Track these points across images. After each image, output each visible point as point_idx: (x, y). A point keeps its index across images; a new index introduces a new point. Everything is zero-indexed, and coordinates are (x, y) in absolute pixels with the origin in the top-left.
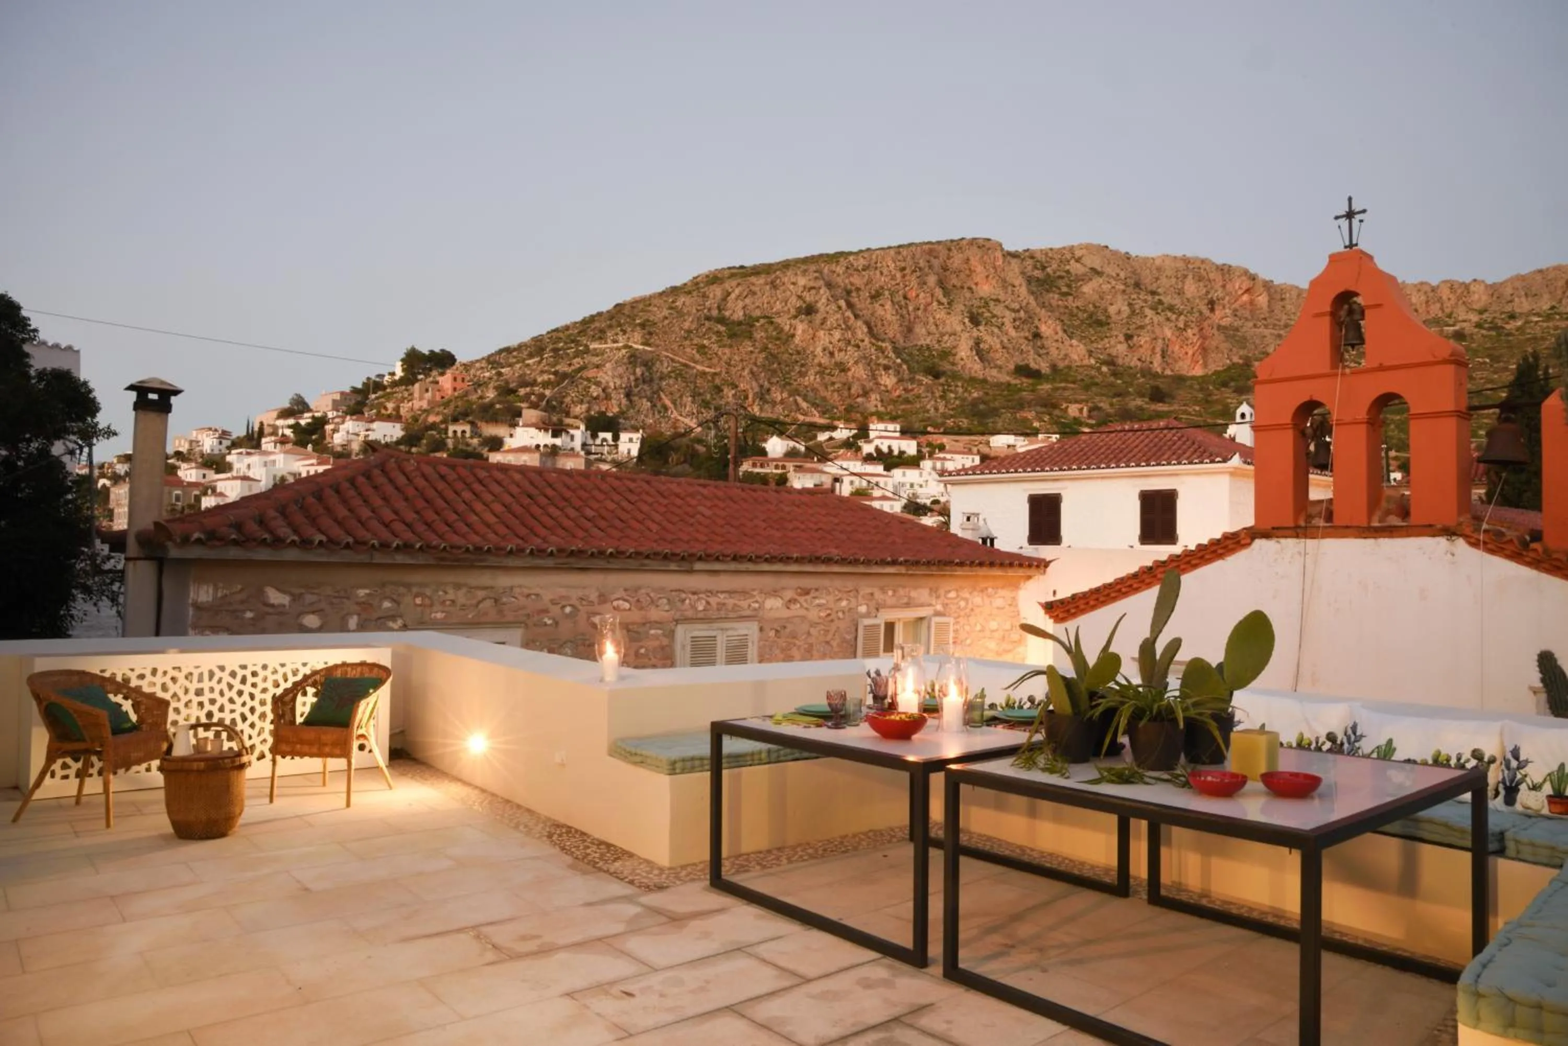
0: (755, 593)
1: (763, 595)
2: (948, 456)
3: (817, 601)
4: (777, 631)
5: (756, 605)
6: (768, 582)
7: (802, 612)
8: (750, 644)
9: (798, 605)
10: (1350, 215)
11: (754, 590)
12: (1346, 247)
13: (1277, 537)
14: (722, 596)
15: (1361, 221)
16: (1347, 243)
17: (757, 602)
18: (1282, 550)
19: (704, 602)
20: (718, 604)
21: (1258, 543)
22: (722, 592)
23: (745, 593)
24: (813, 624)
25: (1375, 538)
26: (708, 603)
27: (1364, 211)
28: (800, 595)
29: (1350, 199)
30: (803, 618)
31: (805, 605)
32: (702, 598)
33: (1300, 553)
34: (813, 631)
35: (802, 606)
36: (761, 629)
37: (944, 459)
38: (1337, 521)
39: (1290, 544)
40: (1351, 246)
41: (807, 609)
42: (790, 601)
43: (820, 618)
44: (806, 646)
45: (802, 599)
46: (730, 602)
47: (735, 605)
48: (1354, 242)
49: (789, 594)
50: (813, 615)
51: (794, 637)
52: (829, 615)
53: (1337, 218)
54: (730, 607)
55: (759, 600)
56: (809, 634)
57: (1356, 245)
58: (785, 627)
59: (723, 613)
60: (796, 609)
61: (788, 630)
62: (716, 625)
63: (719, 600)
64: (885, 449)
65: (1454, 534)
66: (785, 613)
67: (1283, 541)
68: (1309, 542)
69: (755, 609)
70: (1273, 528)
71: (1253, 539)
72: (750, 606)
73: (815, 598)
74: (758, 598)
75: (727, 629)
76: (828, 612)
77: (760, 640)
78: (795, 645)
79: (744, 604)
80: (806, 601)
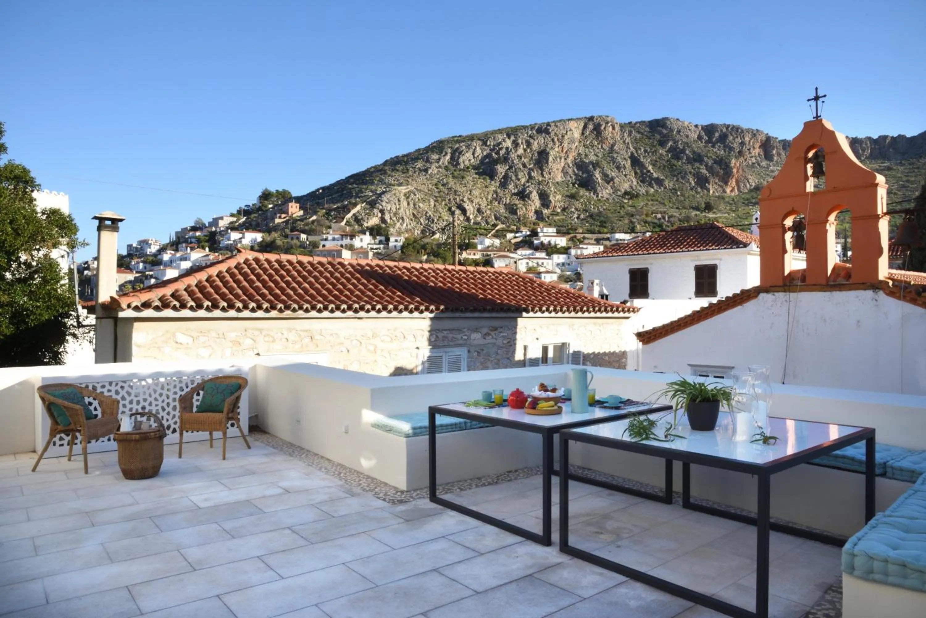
0: (465, 330)
1: (470, 332)
2: (585, 246)
3: (502, 334)
4: (478, 353)
5: (465, 337)
6: (473, 323)
7: (494, 341)
8: (462, 360)
9: (491, 337)
10: (816, 98)
11: (464, 328)
12: (814, 118)
13: (773, 292)
14: (445, 332)
15: (823, 102)
16: (815, 116)
17: (466, 335)
18: (776, 299)
19: (434, 336)
20: (443, 337)
21: (762, 296)
22: (446, 330)
23: (459, 330)
24: (500, 348)
25: (830, 291)
26: (437, 336)
27: (825, 96)
28: (491, 331)
29: (817, 89)
30: (494, 344)
31: (494, 336)
32: (434, 334)
33: (786, 301)
34: (499, 351)
36: (469, 351)
37: (583, 248)
38: (808, 281)
39: (781, 295)
40: (817, 117)
41: (496, 339)
42: (485, 334)
43: (504, 344)
44: (496, 361)
45: (493, 333)
46: (450, 336)
47: (454, 337)
48: (819, 115)
49: (485, 331)
50: (499, 342)
51: (489, 356)
52: (509, 342)
53: (809, 100)
54: (450, 339)
55: (468, 334)
56: (497, 353)
58: (483, 350)
59: (446, 343)
60: (489, 340)
61: (485, 352)
62: (442, 350)
63: (443, 335)
64: (546, 243)
65: (877, 288)
66: (482, 342)
67: (776, 294)
68: (793, 295)
69: (465, 340)
70: (771, 286)
71: (759, 293)
72: (462, 338)
73: (501, 332)
75: (448, 352)
76: (509, 340)
77: (468, 358)
78: (489, 360)
79: (459, 336)
80: (495, 334)
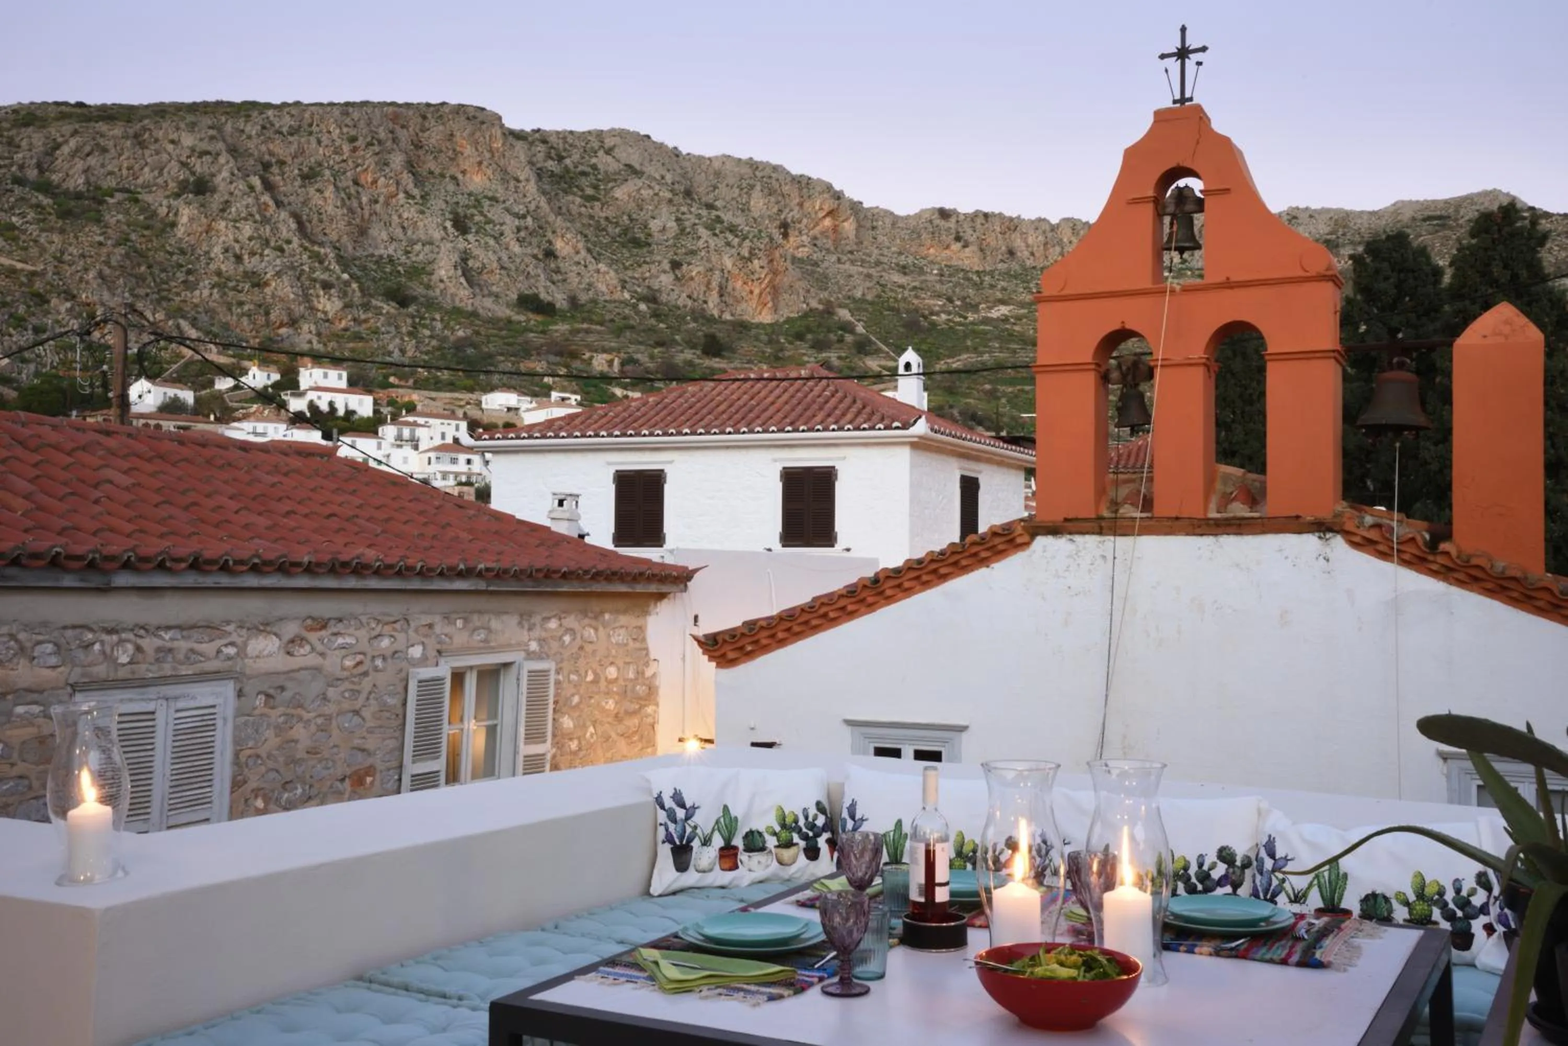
0: (230, 628)
1: (244, 632)
2: (421, 420)
3: (340, 640)
4: (268, 696)
5: (231, 651)
6: (255, 606)
7: (313, 660)
8: (219, 723)
9: (308, 648)
10: (1183, 53)
11: (228, 623)
12: (1175, 102)
13: (1070, 533)
14: (167, 636)
15: (1199, 64)
16: (1178, 96)
17: (232, 644)
18: (1078, 552)
19: (130, 647)
20: (159, 650)
21: (1041, 542)
22: (168, 628)
23: (211, 628)
24: (335, 681)
25: (1216, 535)
26: (139, 649)
27: (1204, 49)
28: (311, 629)
29: (1183, 30)
30: (318, 669)
31: (320, 648)
32: (128, 641)
33: (1104, 557)
34: (331, 692)
35: (313, 649)
36: (240, 694)
37: (415, 424)
38: (1160, 509)
39: (1089, 542)
40: (1183, 100)
41: (322, 654)
42: (292, 641)
43: (343, 669)
44: (320, 721)
45: (313, 637)
46: (183, 645)
47: (192, 650)
48: (1187, 95)
49: (291, 629)
50: (333, 663)
51: (301, 706)
52: (360, 663)
53: (1163, 57)
54: (181, 656)
55: (239, 641)
56: (325, 698)
57: (1191, 99)
58: (282, 688)
59: (167, 669)
60: (304, 657)
61: (287, 694)
62: (152, 691)
63: (158, 642)
64: (324, 407)
65: (1331, 530)
66: (281, 663)
67: (1078, 538)
68: (1123, 542)
69: (229, 658)
70: (1066, 520)
71: (1033, 536)
72: (219, 652)
73: (336, 634)
74: (234, 638)
75: (176, 698)
76: (359, 658)
77: (239, 713)
78: (300, 719)
79: (208, 648)
80: (321, 640)
